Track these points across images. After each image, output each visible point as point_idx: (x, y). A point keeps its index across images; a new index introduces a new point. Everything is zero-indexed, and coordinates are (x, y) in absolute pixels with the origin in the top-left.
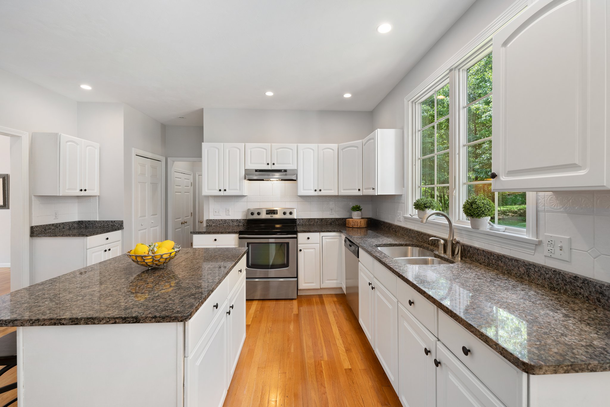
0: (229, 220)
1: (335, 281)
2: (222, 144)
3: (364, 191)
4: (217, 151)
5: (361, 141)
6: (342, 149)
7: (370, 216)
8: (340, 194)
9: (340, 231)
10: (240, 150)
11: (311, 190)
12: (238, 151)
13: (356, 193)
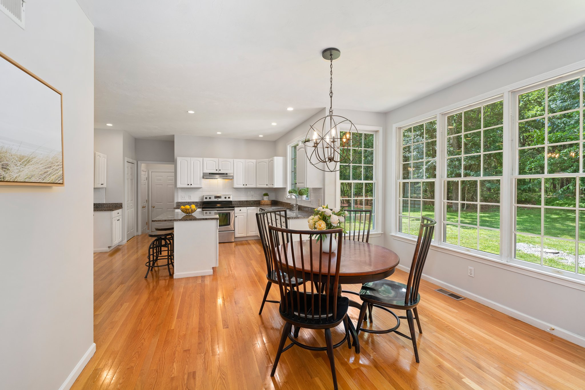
0: (191, 202)
1: (254, 232)
2: (190, 158)
3: (269, 185)
4: (186, 162)
5: (268, 159)
6: (258, 163)
7: (274, 199)
8: (257, 187)
9: (257, 206)
10: (200, 161)
11: (241, 184)
12: (199, 162)
13: (265, 186)
